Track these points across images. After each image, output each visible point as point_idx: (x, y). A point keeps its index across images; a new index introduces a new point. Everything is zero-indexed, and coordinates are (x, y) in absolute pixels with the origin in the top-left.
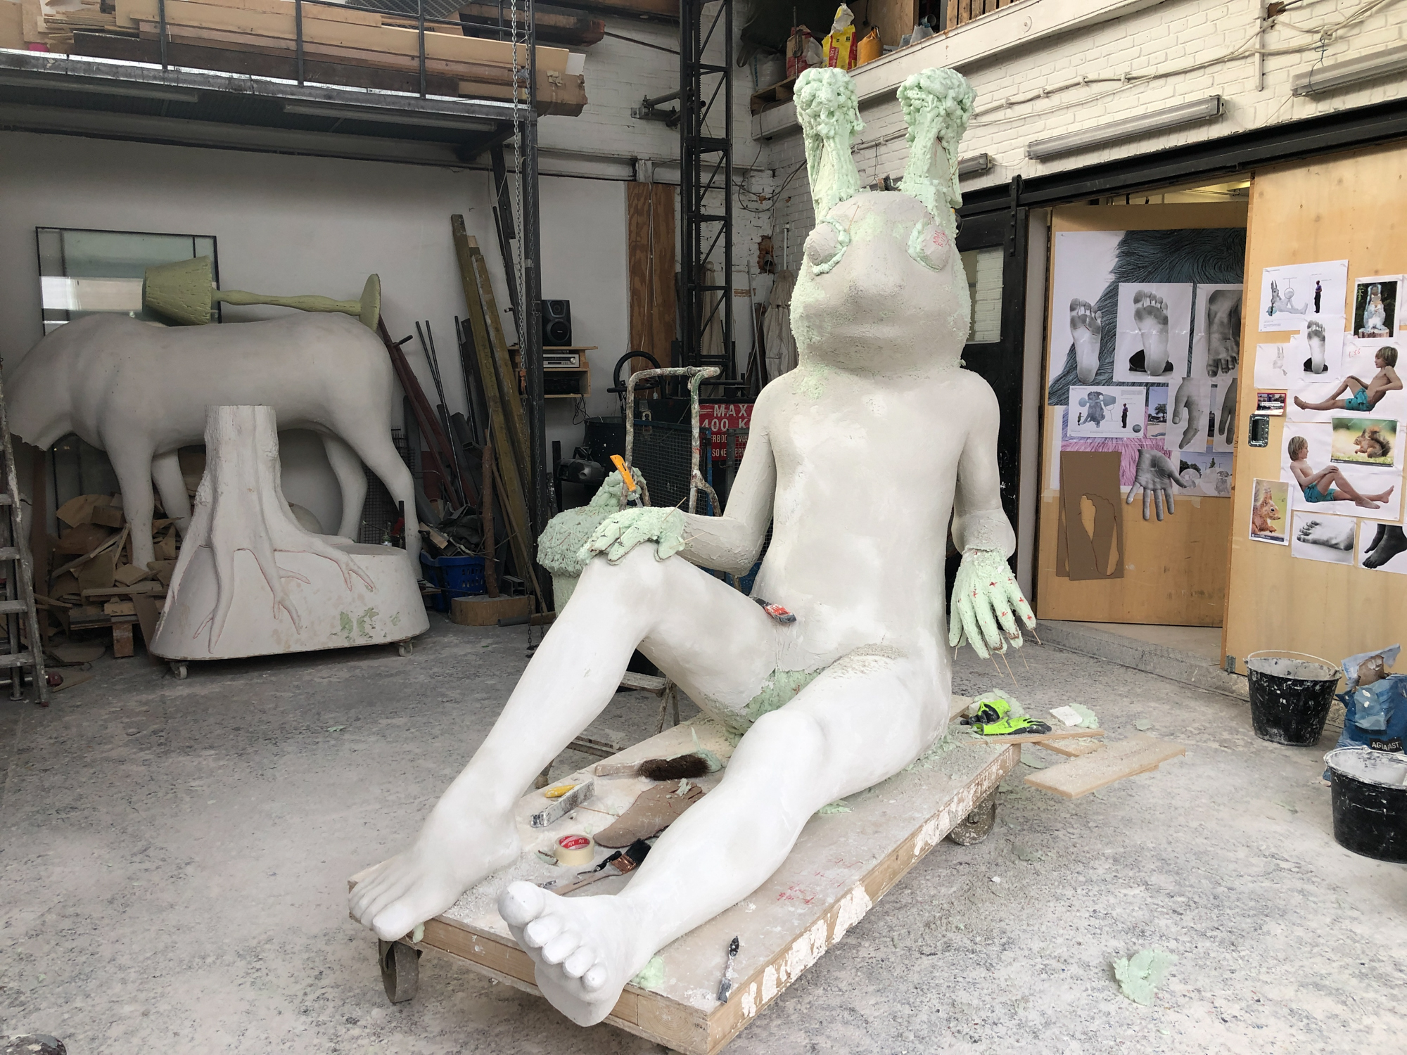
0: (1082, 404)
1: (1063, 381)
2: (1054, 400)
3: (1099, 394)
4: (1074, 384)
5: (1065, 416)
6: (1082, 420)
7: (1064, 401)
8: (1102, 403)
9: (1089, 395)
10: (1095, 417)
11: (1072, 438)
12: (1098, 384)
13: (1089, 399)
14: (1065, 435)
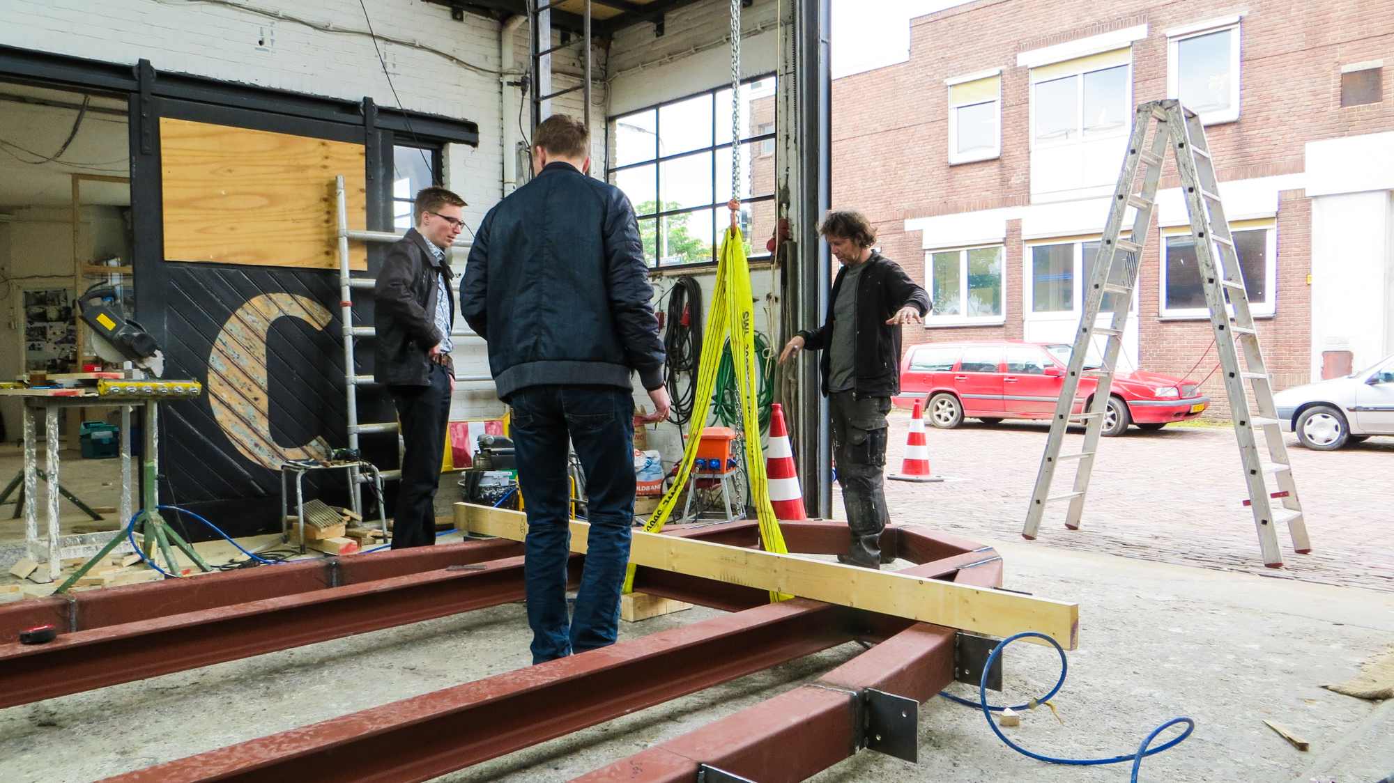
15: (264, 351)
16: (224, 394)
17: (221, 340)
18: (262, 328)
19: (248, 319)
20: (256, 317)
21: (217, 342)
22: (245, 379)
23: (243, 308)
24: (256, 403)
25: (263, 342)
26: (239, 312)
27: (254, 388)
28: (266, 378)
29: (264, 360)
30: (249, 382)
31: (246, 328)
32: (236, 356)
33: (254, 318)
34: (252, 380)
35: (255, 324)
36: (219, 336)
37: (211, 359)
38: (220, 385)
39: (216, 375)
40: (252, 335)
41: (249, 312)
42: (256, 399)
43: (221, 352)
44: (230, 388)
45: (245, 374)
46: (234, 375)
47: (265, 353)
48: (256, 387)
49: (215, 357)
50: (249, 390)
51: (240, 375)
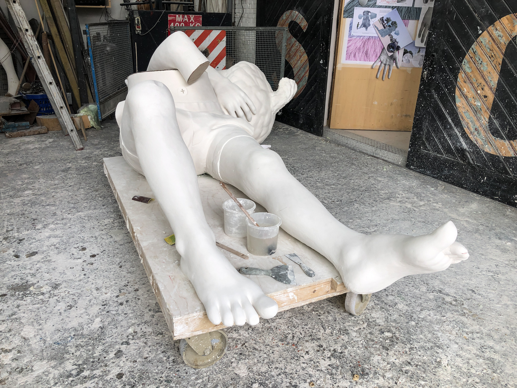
0: (360, 18)
1: (351, 5)
2: (346, 15)
3: (369, 12)
4: (356, 6)
5: (351, 24)
6: (359, 26)
7: (351, 15)
8: (370, 17)
9: (364, 12)
10: (365, 25)
11: (353, 36)
12: (368, 6)
13: (364, 15)
14: (350, 35)
15: (500, 61)
16: (465, 89)
17: (472, 49)
18: (504, 41)
19: (496, 34)
20: (502, 32)
21: (470, 51)
22: (481, 81)
23: (494, 25)
24: (485, 99)
25: (502, 53)
26: (491, 28)
27: (486, 88)
28: (497, 82)
29: (499, 68)
30: (484, 83)
31: (492, 41)
32: (480, 62)
33: (500, 33)
34: (486, 82)
35: (500, 38)
36: (473, 46)
37: (463, 63)
38: (465, 82)
39: (463, 75)
40: (495, 47)
41: (498, 28)
42: (485, 97)
43: (471, 58)
44: (470, 85)
45: (483, 77)
46: (475, 76)
47: (501, 63)
48: (488, 88)
49: (466, 62)
50: (483, 89)
51: (479, 77)
